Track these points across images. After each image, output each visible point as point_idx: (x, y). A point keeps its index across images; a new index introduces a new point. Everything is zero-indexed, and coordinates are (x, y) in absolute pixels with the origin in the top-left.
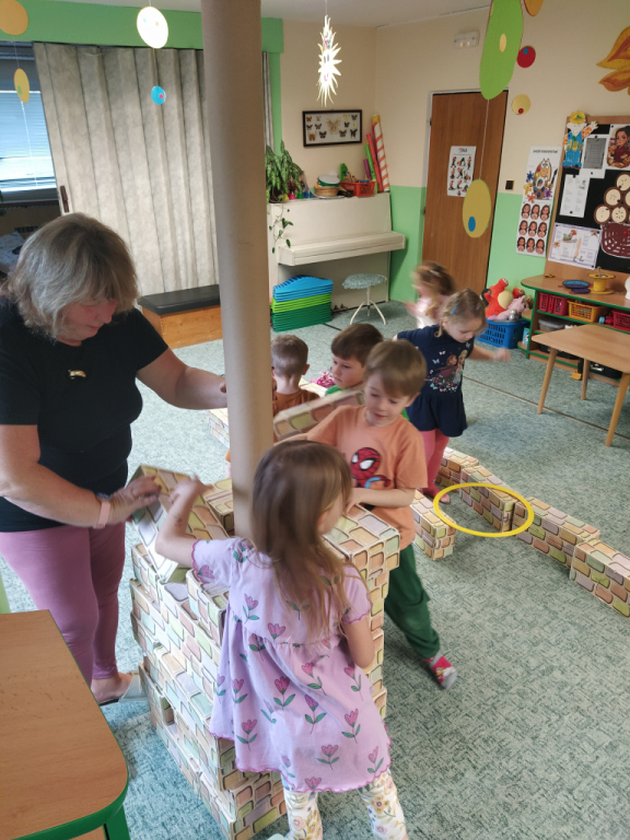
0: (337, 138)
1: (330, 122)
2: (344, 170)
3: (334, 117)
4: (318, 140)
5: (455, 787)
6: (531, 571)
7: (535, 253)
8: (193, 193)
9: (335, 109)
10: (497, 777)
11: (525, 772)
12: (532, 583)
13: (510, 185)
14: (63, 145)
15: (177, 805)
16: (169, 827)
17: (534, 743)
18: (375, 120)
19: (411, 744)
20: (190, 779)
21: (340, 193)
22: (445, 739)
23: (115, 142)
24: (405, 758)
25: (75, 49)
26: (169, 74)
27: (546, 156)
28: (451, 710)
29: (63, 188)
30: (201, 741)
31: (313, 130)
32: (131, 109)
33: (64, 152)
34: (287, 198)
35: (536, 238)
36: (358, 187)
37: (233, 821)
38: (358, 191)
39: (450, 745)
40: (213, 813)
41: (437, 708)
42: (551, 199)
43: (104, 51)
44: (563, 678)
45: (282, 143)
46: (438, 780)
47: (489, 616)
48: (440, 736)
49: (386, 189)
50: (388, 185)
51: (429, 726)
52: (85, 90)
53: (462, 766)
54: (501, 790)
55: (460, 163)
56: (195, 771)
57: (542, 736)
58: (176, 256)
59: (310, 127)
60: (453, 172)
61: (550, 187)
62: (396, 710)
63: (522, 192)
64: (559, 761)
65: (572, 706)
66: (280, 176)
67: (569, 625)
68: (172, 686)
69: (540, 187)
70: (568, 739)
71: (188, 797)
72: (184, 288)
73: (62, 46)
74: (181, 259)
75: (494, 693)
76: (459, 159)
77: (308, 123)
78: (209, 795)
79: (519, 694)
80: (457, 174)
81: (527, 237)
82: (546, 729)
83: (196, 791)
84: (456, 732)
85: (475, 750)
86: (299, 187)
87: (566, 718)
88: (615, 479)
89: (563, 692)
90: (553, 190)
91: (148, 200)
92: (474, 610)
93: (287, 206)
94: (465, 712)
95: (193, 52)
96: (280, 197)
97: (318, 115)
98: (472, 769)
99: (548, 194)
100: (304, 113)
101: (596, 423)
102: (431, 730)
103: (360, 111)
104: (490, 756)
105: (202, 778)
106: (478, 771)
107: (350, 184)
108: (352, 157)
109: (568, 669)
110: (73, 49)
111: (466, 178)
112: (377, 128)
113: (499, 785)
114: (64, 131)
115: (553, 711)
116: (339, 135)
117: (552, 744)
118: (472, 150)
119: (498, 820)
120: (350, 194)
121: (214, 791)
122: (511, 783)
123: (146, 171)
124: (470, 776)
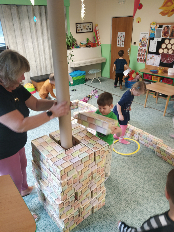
0: (86, 31)
1: (84, 26)
2: (88, 40)
3: (85, 24)
4: (80, 31)
5: (126, 215)
6: (144, 152)
7: (142, 62)
8: (45, 47)
9: (85, 22)
10: (137, 212)
11: (145, 210)
12: (145, 156)
13: (135, 43)
14: (7, 34)
15: (47, 223)
16: (45, 230)
17: (147, 202)
18: (96, 25)
19: (113, 203)
20: (51, 216)
21: (87, 46)
22: (122, 201)
23: (22, 33)
24: (111, 207)
25: (10, 6)
26: (37, 13)
27: (145, 35)
28: (124, 193)
29: (7, 46)
30: (54, 205)
31: (79, 28)
32: (27, 23)
33: (7, 36)
34: (72, 48)
35: (142, 58)
36: (92, 44)
37: (63, 228)
38: (92, 46)
39: (124, 203)
40: (58, 226)
41: (120, 192)
42: (146, 47)
43: (18, 6)
44: (154, 182)
45: (70, 32)
46: (121, 213)
47: (133, 166)
48: (121, 200)
49: (100, 45)
50: (100, 44)
51: (118, 198)
52: (13, 18)
53: (127, 209)
54: (138, 215)
55: (121, 37)
56: (52, 214)
57: (149, 199)
58: (41, 65)
59: (78, 28)
60: (119, 40)
61: (146, 43)
62: (108, 193)
63: (138, 45)
64: (154, 206)
65: (157, 190)
66: (70, 42)
67: (156, 167)
68: (45, 190)
69: (143, 44)
70: (157, 200)
71: (50, 221)
72: (43, 74)
73: (6, 5)
74: (42, 66)
75: (135, 188)
76: (120, 36)
77: (77, 26)
78: (56, 221)
79: (142, 187)
80: (120, 40)
81: (140, 58)
82: (150, 197)
83: (52, 219)
84: (125, 199)
85: (131, 204)
86: (75, 45)
87: (156, 194)
88: (166, 126)
89: (155, 187)
90: (147, 44)
91: (32, 49)
92: (129, 164)
93: (72, 50)
94: (127, 194)
95: (44, 6)
96: (70, 48)
97: (80, 24)
98: (130, 209)
99: (146, 46)
100: (76, 23)
101: (161, 110)
102: (118, 199)
103: (92, 23)
104: (135, 205)
105: (54, 216)
106: (132, 210)
107: (90, 44)
108: (90, 36)
109: (156, 180)
110: (9, 6)
111: (122, 41)
112: (97, 28)
113: (138, 214)
114: (7, 30)
115: (152, 192)
116: (86, 30)
117: (152, 201)
118: (124, 34)
119: (138, 224)
120: (90, 47)
121: (58, 219)
122: (141, 213)
123: (31, 41)
124: (130, 211)
